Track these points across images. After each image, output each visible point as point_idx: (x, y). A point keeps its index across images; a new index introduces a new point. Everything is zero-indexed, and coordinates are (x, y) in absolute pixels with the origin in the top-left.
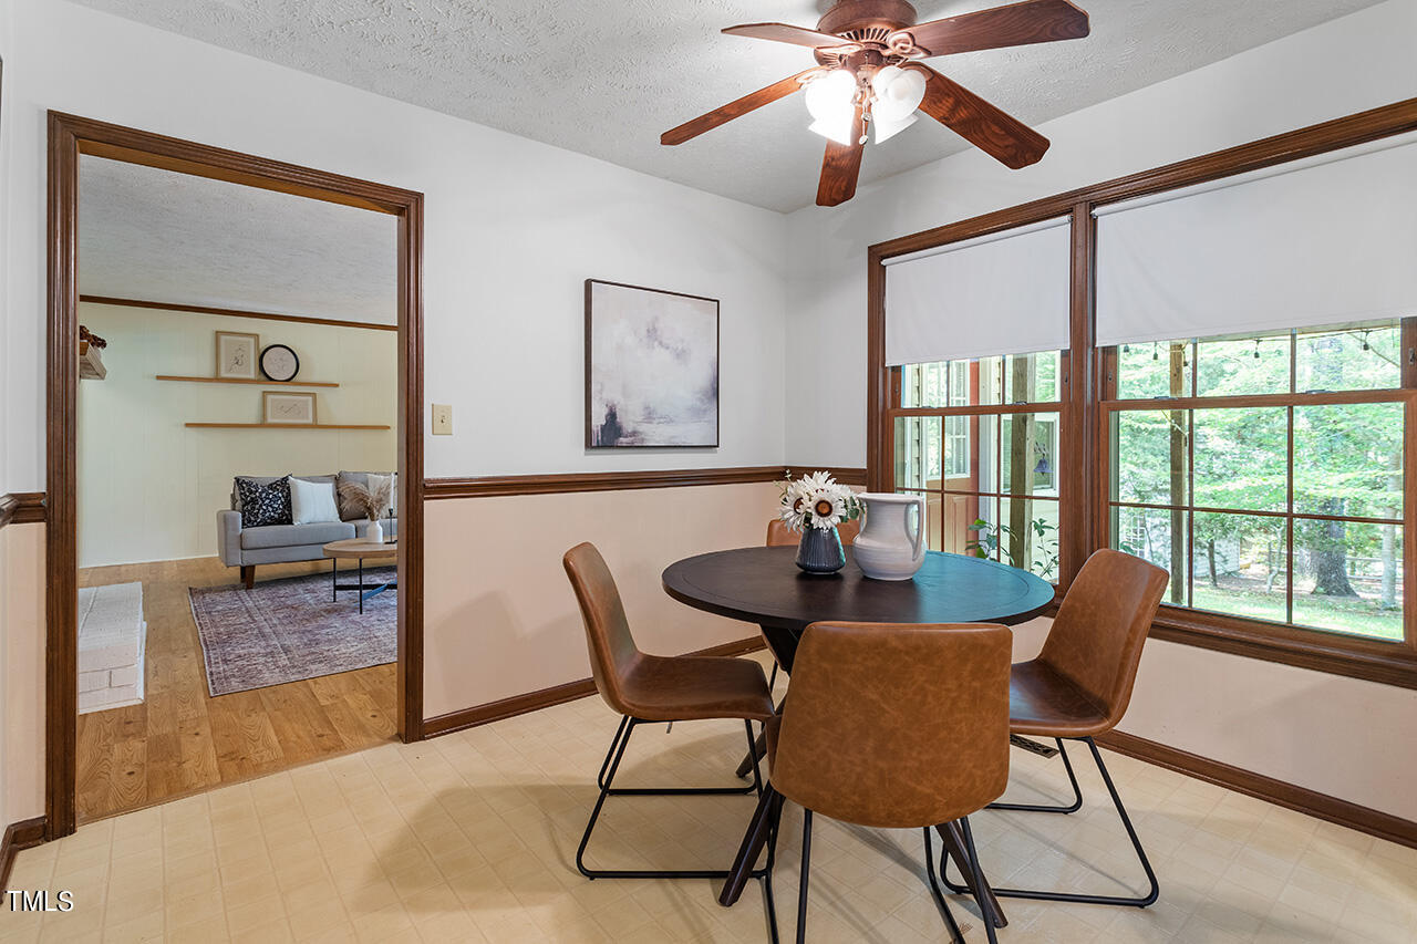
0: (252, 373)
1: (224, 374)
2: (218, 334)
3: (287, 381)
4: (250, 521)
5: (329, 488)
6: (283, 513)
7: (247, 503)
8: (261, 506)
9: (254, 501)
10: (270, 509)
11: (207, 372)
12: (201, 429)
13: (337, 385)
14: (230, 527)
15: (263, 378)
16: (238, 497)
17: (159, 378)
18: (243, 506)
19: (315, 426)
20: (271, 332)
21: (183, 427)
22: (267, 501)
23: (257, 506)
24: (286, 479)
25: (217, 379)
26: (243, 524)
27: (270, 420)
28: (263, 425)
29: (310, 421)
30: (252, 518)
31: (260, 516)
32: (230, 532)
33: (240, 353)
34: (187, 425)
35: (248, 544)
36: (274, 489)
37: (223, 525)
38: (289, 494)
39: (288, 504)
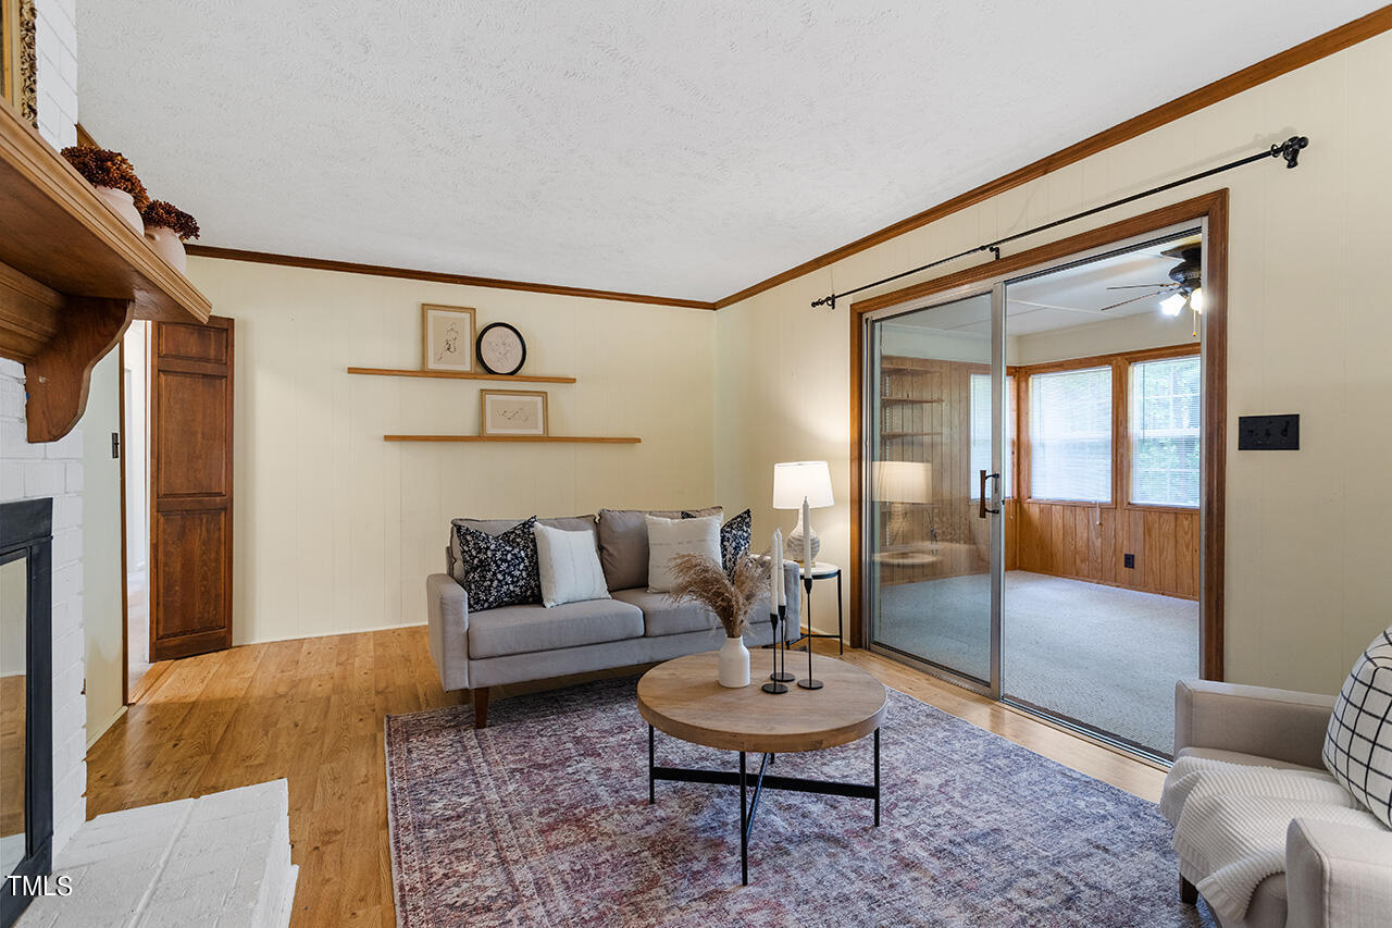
0: (466, 363)
1: (432, 365)
2: (425, 307)
3: (512, 374)
4: (478, 601)
5: (587, 538)
6: (527, 586)
7: (474, 569)
8: (495, 574)
9: (484, 566)
10: (509, 579)
11: (411, 363)
12: (404, 443)
13: (574, 381)
14: (451, 618)
15: (480, 370)
16: (457, 554)
17: (352, 371)
18: (467, 573)
19: (546, 439)
20: (492, 305)
21: (383, 442)
22: (504, 566)
23: (489, 575)
24: (528, 525)
25: (424, 373)
26: (470, 606)
27: (490, 430)
28: (481, 437)
29: (539, 431)
30: (482, 597)
31: (494, 592)
32: (451, 629)
33: (454, 335)
34: (387, 438)
35: (481, 648)
36: (514, 544)
37: (438, 612)
38: (535, 551)
39: (534, 570)
